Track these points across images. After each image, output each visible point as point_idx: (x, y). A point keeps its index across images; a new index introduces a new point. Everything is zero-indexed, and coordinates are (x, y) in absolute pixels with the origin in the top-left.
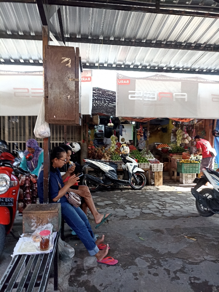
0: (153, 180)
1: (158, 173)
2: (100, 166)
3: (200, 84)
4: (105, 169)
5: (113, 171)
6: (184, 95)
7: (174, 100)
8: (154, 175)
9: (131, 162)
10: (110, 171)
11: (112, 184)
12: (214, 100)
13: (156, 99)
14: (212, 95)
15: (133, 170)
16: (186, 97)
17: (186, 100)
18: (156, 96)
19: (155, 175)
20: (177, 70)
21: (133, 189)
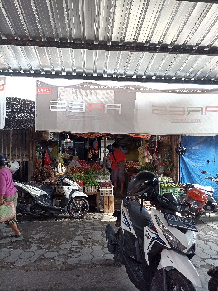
0: (103, 207)
1: (107, 198)
2: (28, 189)
3: (138, 94)
4: (34, 193)
5: (45, 196)
6: (119, 107)
7: (106, 112)
8: (103, 200)
9: (70, 185)
10: (42, 196)
11: (43, 212)
12: (155, 112)
13: (84, 111)
14: (152, 106)
15: (70, 195)
16: (120, 109)
17: (120, 113)
18: (84, 107)
19: (105, 200)
20: (110, 78)
21: (71, 217)
